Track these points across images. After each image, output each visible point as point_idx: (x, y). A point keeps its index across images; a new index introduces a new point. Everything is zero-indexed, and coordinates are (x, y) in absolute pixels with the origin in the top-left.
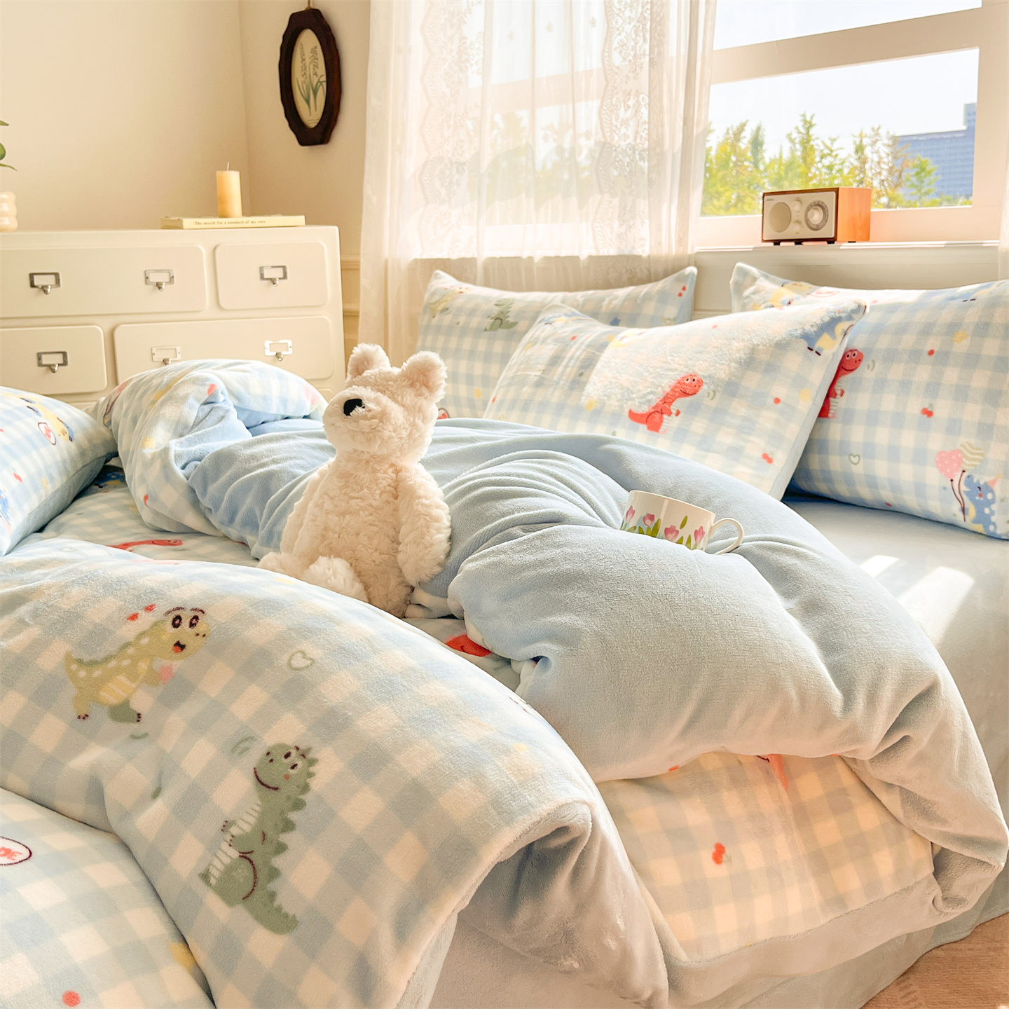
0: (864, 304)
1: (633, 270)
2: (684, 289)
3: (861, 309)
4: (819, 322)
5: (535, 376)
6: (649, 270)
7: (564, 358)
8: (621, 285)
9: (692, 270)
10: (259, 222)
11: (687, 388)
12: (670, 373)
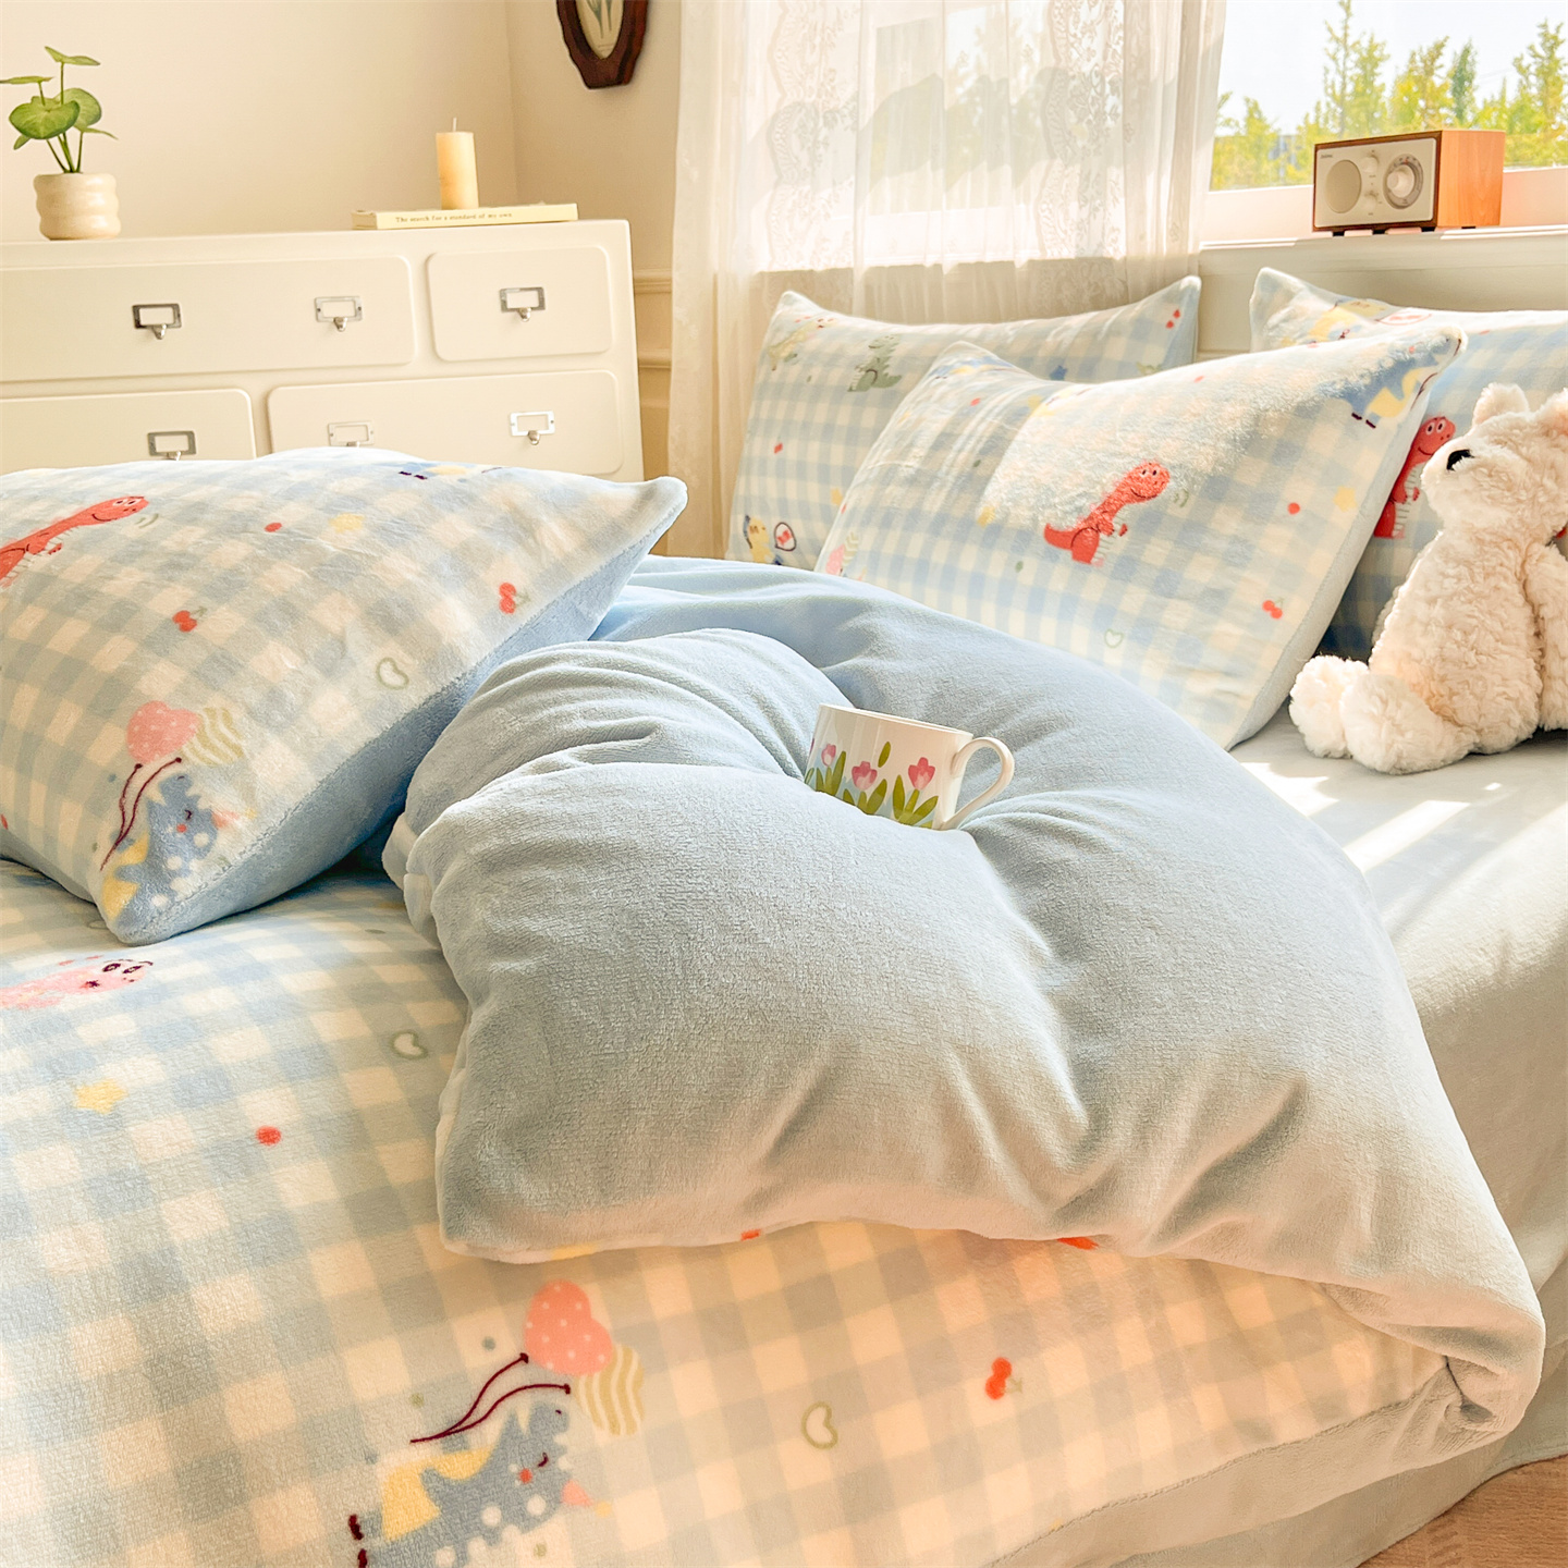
0: (1457, 337)
1: (1100, 284)
2: (1177, 314)
3: (1450, 345)
4: (1374, 369)
5: (907, 466)
6: (1124, 283)
7: (958, 435)
8: (1079, 310)
9: (1196, 281)
10: (501, 216)
11: (1142, 487)
12: (1117, 460)
